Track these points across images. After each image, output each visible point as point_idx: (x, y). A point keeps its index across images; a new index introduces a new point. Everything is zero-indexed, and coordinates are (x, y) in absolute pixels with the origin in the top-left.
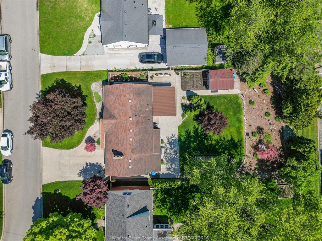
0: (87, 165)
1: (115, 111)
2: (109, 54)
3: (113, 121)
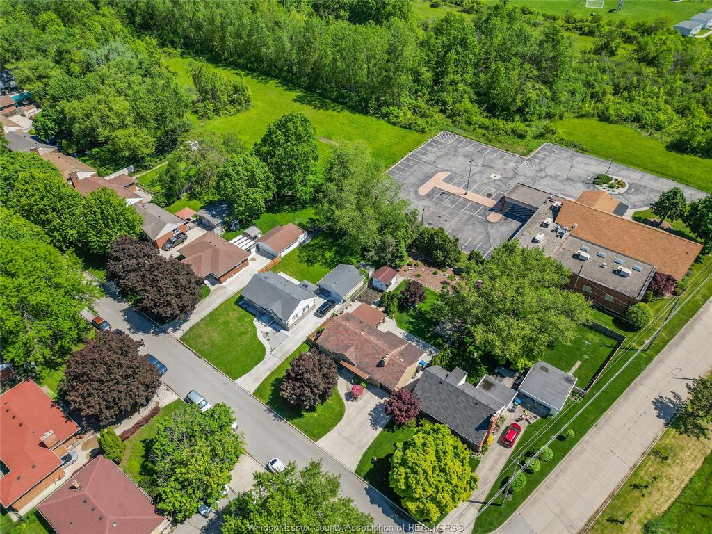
0: (371, 415)
1: (346, 342)
2: (292, 333)
3: (352, 349)
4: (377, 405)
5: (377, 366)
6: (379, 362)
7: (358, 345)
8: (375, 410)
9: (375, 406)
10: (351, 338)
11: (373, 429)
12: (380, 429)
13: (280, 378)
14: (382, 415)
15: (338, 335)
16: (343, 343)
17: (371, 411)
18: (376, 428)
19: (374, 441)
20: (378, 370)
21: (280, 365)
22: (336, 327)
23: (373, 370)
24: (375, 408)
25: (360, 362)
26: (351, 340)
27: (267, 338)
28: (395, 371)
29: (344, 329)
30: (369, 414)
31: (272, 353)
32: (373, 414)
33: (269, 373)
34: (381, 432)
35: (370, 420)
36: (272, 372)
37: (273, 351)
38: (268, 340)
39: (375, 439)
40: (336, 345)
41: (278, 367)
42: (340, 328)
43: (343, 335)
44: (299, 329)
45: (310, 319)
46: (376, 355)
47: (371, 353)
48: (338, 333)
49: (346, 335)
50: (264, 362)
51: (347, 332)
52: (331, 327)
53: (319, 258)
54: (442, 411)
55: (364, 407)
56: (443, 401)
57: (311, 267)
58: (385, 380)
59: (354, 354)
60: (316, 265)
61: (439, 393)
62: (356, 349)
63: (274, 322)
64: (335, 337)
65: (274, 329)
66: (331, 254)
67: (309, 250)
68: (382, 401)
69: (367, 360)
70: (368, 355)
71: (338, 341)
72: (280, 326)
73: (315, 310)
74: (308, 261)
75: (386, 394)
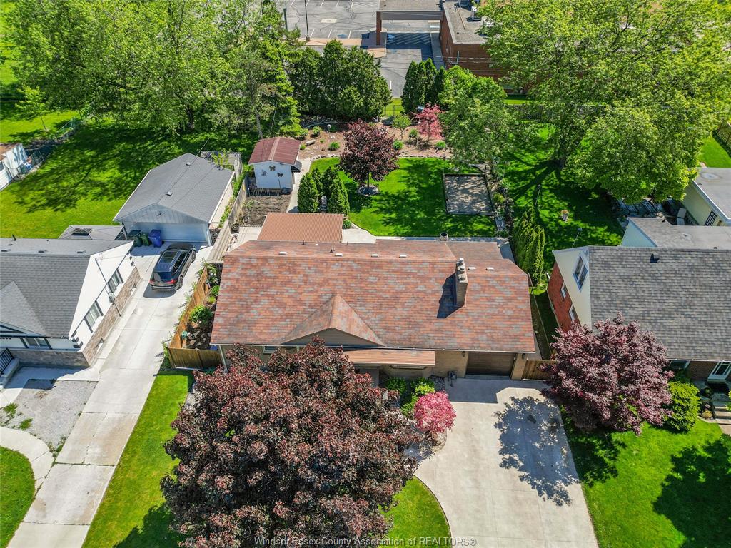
0: (511, 463)
1: (308, 299)
2: (105, 367)
3: (341, 306)
4: (498, 426)
5: (442, 314)
6: (440, 301)
7: (349, 288)
8: (508, 443)
9: (498, 433)
10: (318, 278)
11: (559, 504)
12: (575, 490)
13: (135, 530)
14: (537, 445)
15: (272, 291)
16: (301, 303)
17: (502, 452)
18: (564, 495)
19: (598, 537)
20: (453, 323)
21: (113, 480)
22: (253, 272)
23: (438, 330)
24: (502, 438)
25: (387, 329)
26: (320, 285)
27: (17, 420)
28: (499, 300)
29: (281, 266)
30: (505, 464)
31: (62, 457)
32: (516, 457)
33: (82, 533)
34: (586, 494)
35: (522, 479)
36: (93, 525)
37: (59, 450)
38: (25, 425)
39: (591, 528)
40: (282, 319)
41: (107, 495)
42: (266, 270)
43: (289, 282)
44: (120, 347)
45: (140, 311)
46: (421, 288)
47: (402, 287)
48: (269, 286)
49: (297, 279)
50: (43, 507)
51: (294, 272)
52: (238, 280)
53: (81, 189)
54: (702, 331)
55: (474, 451)
56: (689, 304)
57: (69, 211)
58: (491, 338)
59: (354, 315)
60: (81, 201)
61: (667, 289)
62: (351, 300)
63: (22, 366)
64: (265, 301)
65: (31, 384)
66: (109, 174)
67: (45, 184)
68: (501, 408)
69: (401, 312)
70: (396, 297)
71: (282, 305)
72: (49, 366)
73: (144, 285)
74: (52, 203)
75: (495, 381)
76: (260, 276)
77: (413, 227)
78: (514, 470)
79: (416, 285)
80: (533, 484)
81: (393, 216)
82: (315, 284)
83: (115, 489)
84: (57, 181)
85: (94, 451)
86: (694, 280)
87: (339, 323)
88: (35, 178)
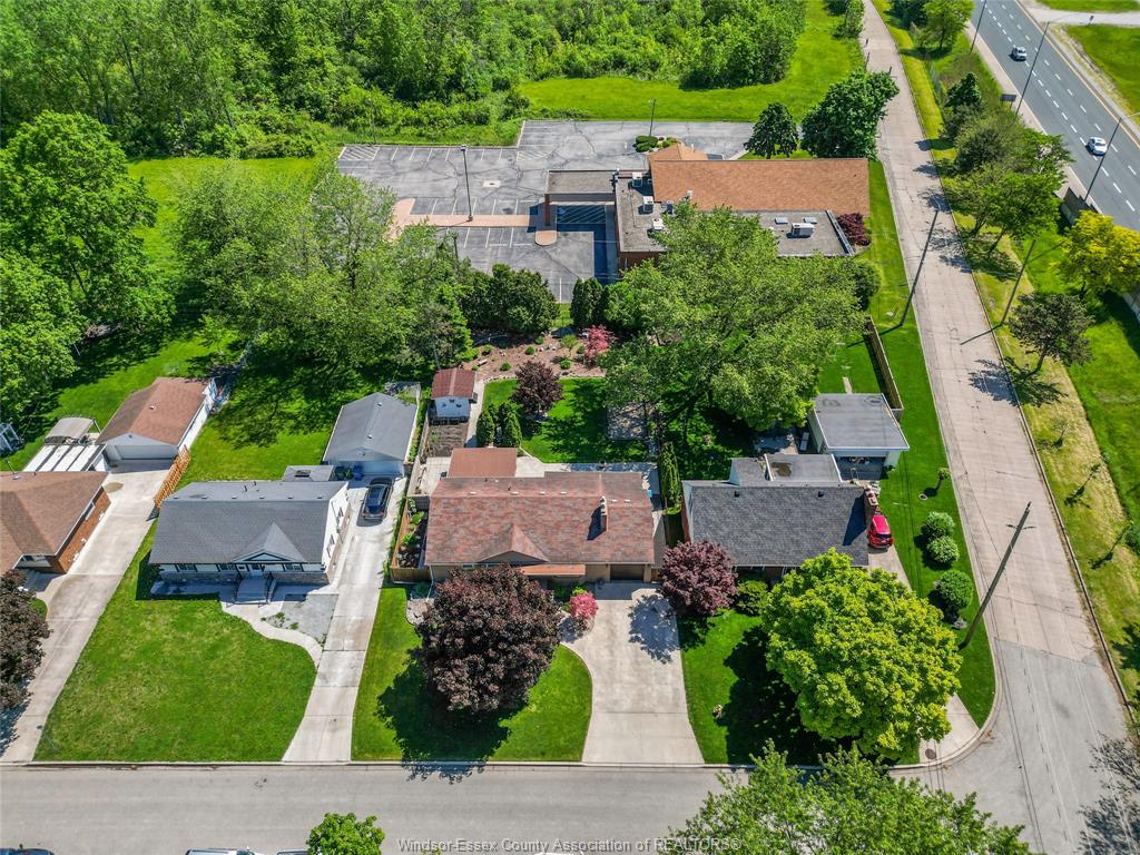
0: (637, 639)
2: (340, 583)
4: (631, 615)
6: (590, 528)
7: (523, 519)
8: (635, 627)
9: (630, 620)
10: (501, 513)
11: (664, 663)
12: (676, 655)
13: (389, 688)
14: (656, 627)
15: (467, 523)
17: (631, 633)
18: (668, 658)
19: (685, 681)
20: (599, 544)
21: (366, 660)
22: (452, 509)
23: (589, 549)
24: (632, 624)
25: (552, 549)
26: (502, 518)
27: (287, 624)
28: (631, 525)
29: (472, 504)
30: (632, 640)
31: (327, 647)
32: (640, 636)
33: (354, 691)
34: (683, 656)
35: (642, 649)
36: (360, 687)
37: (324, 642)
38: (294, 627)
39: (682, 676)
40: (475, 545)
41: (365, 669)
42: (462, 508)
43: (479, 516)
44: (349, 568)
45: (357, 538)
46: (577, 518)
47: (562, 518)
48: (464, 520)
49: (484, 514)
50: (324, 677)
51: (483, 509)
52: (441, 516)
56: (761, 526)
57: (272, 446)
58: (624, 553)
59: (527, 541)
60: (280, 435)
61: (745, 516)
63: (278, 585)
64: (462, 531)
65: (289, 598)
68: (634, 603)
69: (561, 537)
70: (558, 526)
71: (475, 534)
72: (299, 584)
73: (355, 516)
76: (457, 513)
77: (578, 454)
78: (638, 644)
79: (572, 516)
80: (649, 652)
81: (561, 442)
82: (497, 517)
83: (370, 664)
84: (251, 413)
85: (348, 642)
86: (763, 509)
87: (517, 547)
88: (229, 411)
